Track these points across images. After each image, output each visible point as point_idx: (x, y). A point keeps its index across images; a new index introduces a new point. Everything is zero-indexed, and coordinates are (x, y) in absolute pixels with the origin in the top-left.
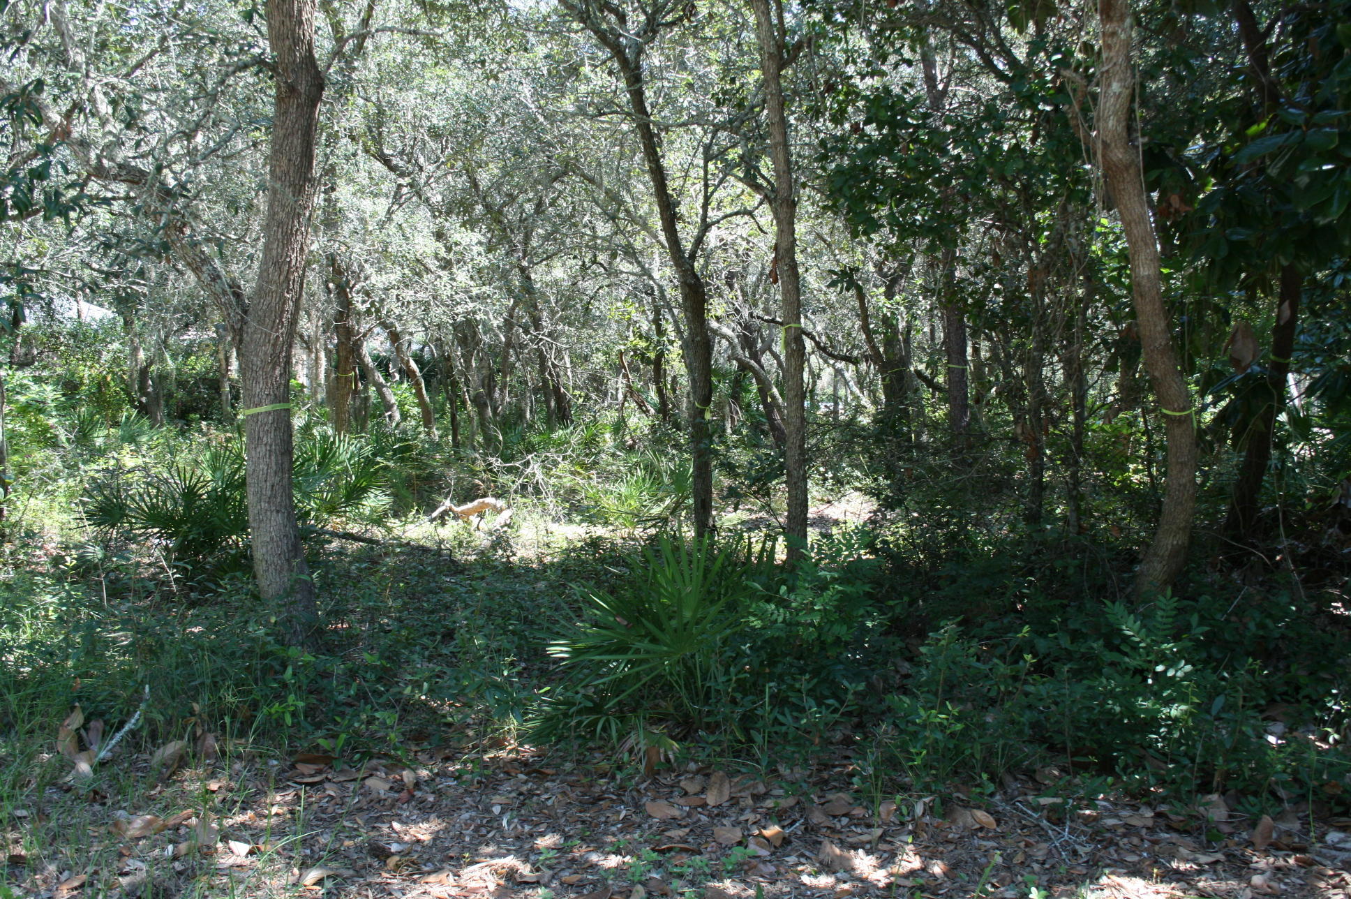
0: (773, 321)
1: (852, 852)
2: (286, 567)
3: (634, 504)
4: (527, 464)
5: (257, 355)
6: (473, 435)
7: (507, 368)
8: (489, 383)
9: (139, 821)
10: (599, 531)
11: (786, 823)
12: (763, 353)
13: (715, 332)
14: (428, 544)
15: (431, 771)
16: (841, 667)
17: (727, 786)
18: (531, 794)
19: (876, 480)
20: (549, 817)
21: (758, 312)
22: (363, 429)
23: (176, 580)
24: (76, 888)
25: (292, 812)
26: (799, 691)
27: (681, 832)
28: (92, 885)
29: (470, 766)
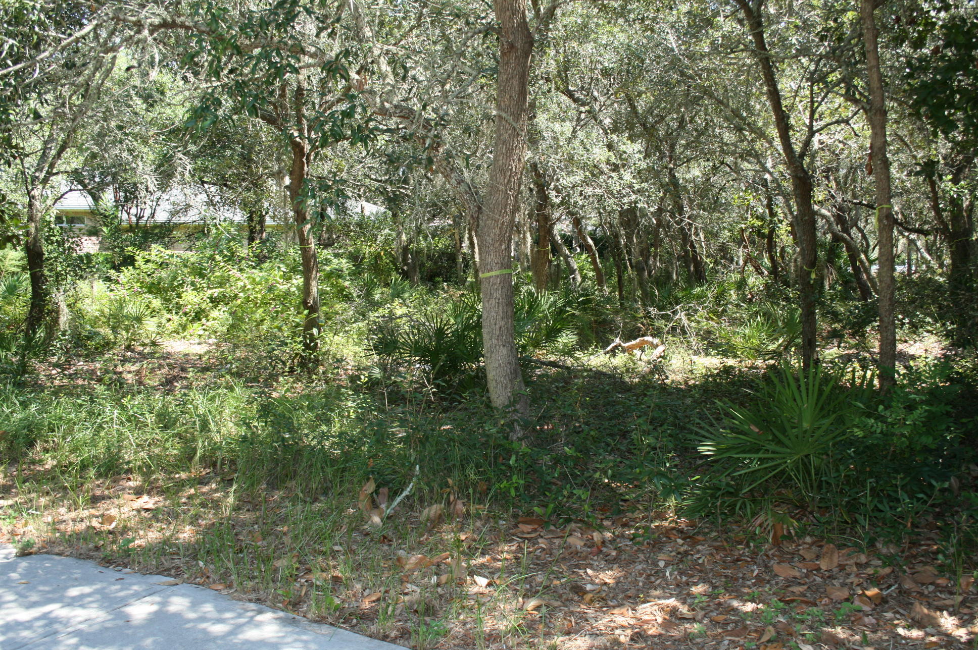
0: (860, 203)
1: (938, 613)
2: (509, 385)
3: (756, 342)
4: (675, 313)
5: (489, 235)
6: (635, 291)
7: (657, 243)
8: (645, 253)
9: (413, 558)
10: (731, 362)
11: (883, 587)
12: (852, 228)
13: (816, 213)
14: (604, 370)
15: (613, 533)
16: (927, 469)
17: (836, 555)
18: (686, 553)
19: (944, 325)
20: (700, 571)
21: (849, 196)
22: (556, 287)
23: (433, 393)
24: (374, 601)
25: (517, 558)
26: (896, 486)
27: (801, 589)
28: (384, 599)
29: (641, 531)
